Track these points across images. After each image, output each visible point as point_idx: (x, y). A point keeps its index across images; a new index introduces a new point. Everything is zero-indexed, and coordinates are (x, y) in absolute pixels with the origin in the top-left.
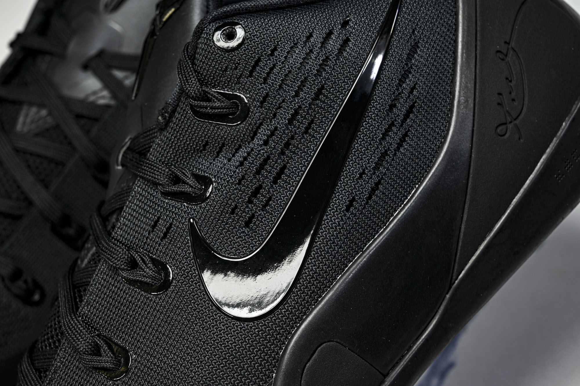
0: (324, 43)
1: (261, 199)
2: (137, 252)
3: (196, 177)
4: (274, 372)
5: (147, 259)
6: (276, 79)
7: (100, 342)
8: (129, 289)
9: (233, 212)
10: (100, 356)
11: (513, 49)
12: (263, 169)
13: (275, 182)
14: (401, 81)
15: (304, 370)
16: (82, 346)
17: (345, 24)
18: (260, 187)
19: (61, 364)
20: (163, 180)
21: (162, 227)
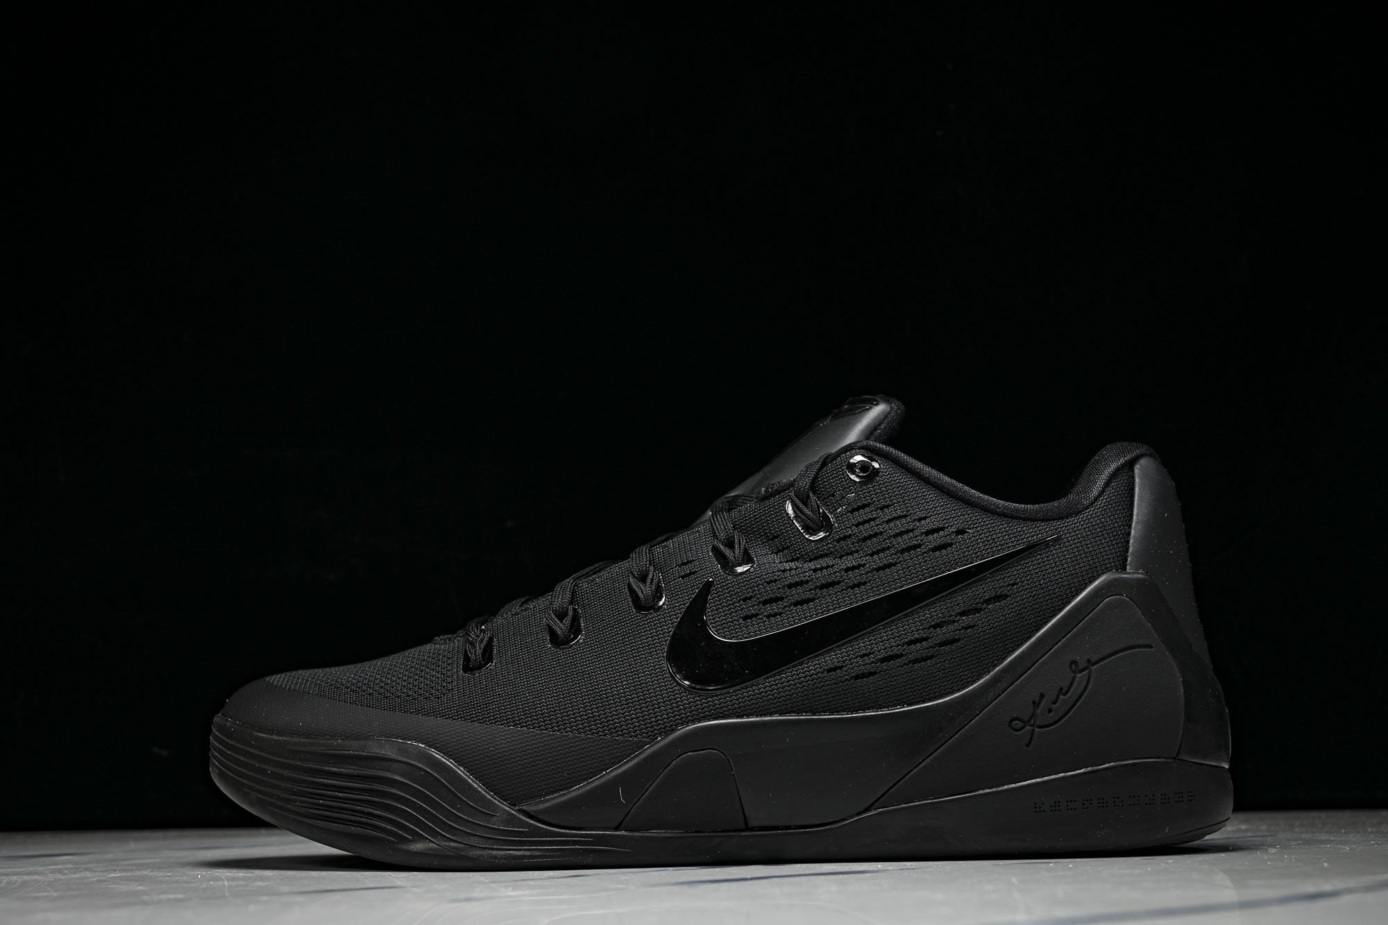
0: (928, 533)
1: (775, 607)
2: (654, 571)
3: (746, 552)
4: (661, 736)
5: (655, 581)
6: (866, 530)
7: (571, 613)
8: (626, 593)
9: (745, 600)
10: (561, 621)
11: (1090, 674)
12: (795, 587)
13: (796, 604)
14: (962, 614)
15: (683, 754)
16: (556, 605)
17: (960, 532)
18: (782, 599)
19: (534, 608)
20: (722, 535)
21: (687, 569)
